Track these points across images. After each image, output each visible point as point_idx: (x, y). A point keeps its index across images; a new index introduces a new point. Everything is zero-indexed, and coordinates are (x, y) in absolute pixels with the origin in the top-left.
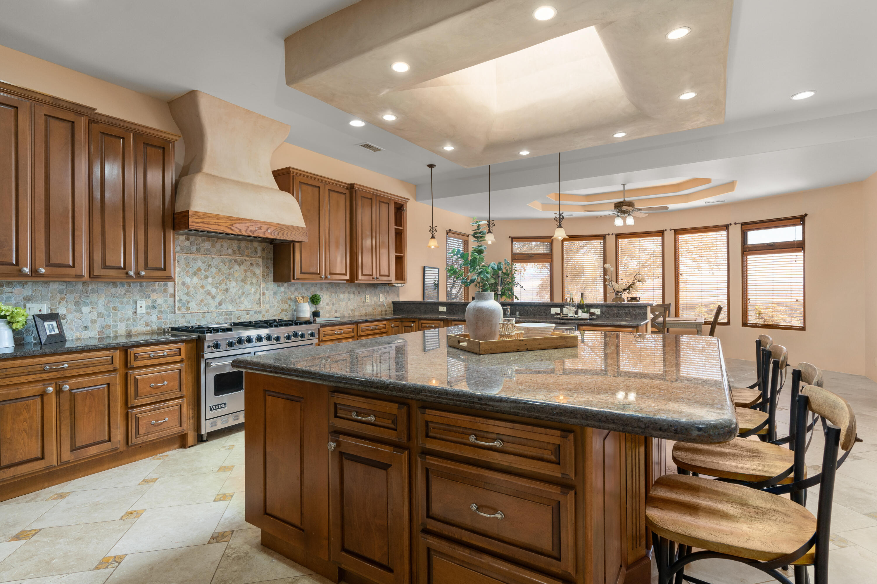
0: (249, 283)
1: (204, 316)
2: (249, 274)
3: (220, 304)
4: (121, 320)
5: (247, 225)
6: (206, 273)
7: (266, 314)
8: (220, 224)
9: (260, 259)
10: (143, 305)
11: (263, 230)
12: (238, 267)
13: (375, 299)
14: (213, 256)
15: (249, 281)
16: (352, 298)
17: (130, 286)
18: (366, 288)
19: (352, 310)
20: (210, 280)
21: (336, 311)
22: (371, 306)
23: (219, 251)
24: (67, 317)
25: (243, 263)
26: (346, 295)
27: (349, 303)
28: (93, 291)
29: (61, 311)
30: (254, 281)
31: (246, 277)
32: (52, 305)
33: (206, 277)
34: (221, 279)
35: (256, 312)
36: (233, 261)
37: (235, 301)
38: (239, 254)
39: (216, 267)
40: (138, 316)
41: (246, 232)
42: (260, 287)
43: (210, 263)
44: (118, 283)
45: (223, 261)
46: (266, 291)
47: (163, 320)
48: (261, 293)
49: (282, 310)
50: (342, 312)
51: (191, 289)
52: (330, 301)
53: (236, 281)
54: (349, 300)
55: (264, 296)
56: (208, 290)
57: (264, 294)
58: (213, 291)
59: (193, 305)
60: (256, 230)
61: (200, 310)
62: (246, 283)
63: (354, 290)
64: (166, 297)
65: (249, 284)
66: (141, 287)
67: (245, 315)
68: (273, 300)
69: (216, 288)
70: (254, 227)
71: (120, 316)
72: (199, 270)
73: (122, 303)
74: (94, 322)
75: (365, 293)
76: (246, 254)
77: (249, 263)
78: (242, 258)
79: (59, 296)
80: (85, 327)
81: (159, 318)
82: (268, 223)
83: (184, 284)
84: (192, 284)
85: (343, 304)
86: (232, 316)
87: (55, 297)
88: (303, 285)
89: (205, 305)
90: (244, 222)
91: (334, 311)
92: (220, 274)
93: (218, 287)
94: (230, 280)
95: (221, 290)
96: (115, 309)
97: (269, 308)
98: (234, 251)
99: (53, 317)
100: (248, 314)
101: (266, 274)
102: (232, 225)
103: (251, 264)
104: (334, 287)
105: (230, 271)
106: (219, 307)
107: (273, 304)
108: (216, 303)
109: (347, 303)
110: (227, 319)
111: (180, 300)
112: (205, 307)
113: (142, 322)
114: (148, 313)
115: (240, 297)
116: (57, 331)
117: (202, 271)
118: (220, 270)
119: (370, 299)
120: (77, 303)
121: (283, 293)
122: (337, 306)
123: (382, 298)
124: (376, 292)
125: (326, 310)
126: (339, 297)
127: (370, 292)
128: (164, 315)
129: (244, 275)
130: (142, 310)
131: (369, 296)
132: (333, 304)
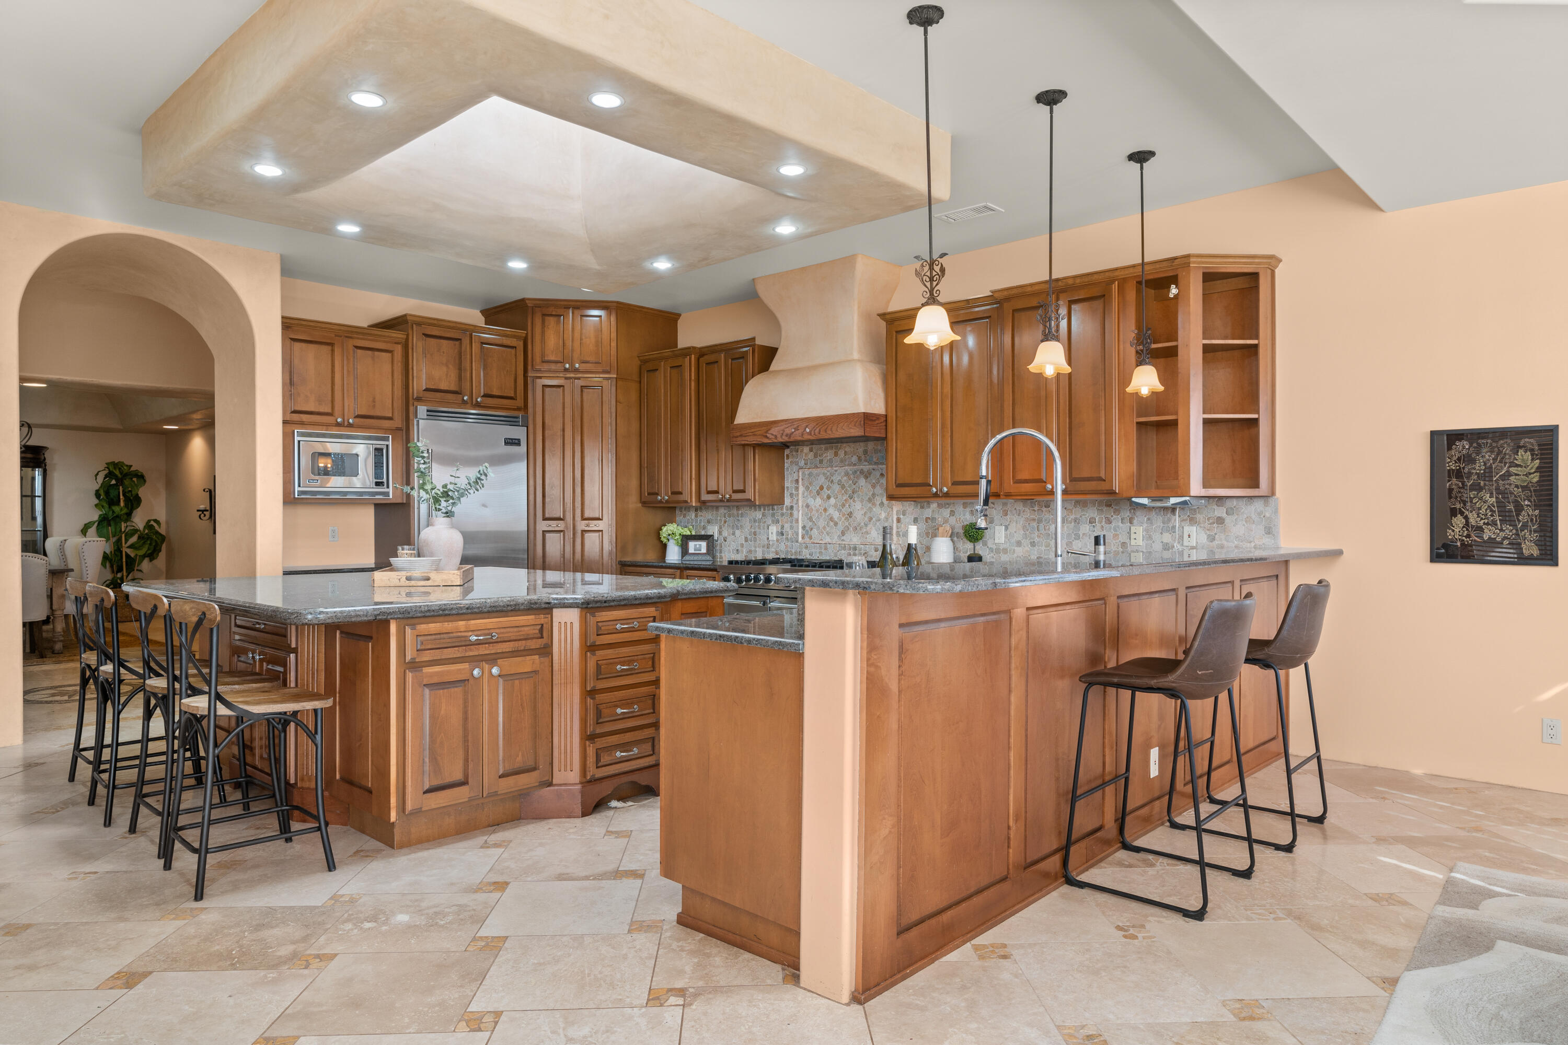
0: (878, 503)
1: (826, 549)
3: (843, 533)
4: (759, 543)
5: (782, 428)
6: (829, 492)
8: (756, 433)
10: (773, 530)
11: (800, 431)
12: (864, 480)
14: (835, 468)
16: (1084, 534)
17: (765, 510)
20: (832, 501)
23: (842, 458)
25: (870, 474)
28: (741, 515)
29: (724, 533)
31: (874, 495)
32: (714, 527)
33: (829, 497)
34: (844, 498)
36: (858, 473)
37: (860, 529)
38: (866, 461)
39: (839, 483)
40: (771, 543)
43: (833, 478)
45: (847, 474)
46: (902, 516)
47: (789, 550)
48: (895, 519)
51: (814, 512)
52: (1025, 537)
53: (862, 501)
55: (900, 525)
56: (830, 514)
57: (899, 520)
58: (836, 515)
59: (815, 532)
61: (822, 540)
62: (874, 504)
63: (1092, 515)
64: (791, 522)
65: (878, 506)
66: (772, 510)
67: (873, 551)
69: (840, 511)
70: (790, 428)
72: (822, 488)
73: (759, 528)
74: (742, 545)
75: (1131, 522)
76: (874, 460)
77: (878, 474)
78: (867, 467)
80: (737, 550)
81: (786, 546)
83: (808, 506)
84: (815, 507)
86: (857, 552)
87: (722, 520)
89: (828, 534)
92: (843, 492)
93: (841, 510)
94: (854, 501)
95: (844, 515)
96: (755, 534)
98: (859, 459)
99: (708, 538)
103: (882, 475)
105: (854, 487)
106: (842, 538)
108: (839, 533)
111: (804, 527)
112: (827, 537)
113: (773, 550)
114: (777, 540)
115: (866, 525)
116: (704, 550)
117: (825, 489)
118: (843, 487)
120: (733, 527)
121: (929, 521)
122: (1043, 548)
123: (1194, 535)
124: (1169, 520)
125: (1015, 555)
126: (1049, 529)
127: (1149, 519)
128: (789, 544)
129: (871, 493)
130: (773, 537)
131: (1144, 530)
132: (1033, 544)
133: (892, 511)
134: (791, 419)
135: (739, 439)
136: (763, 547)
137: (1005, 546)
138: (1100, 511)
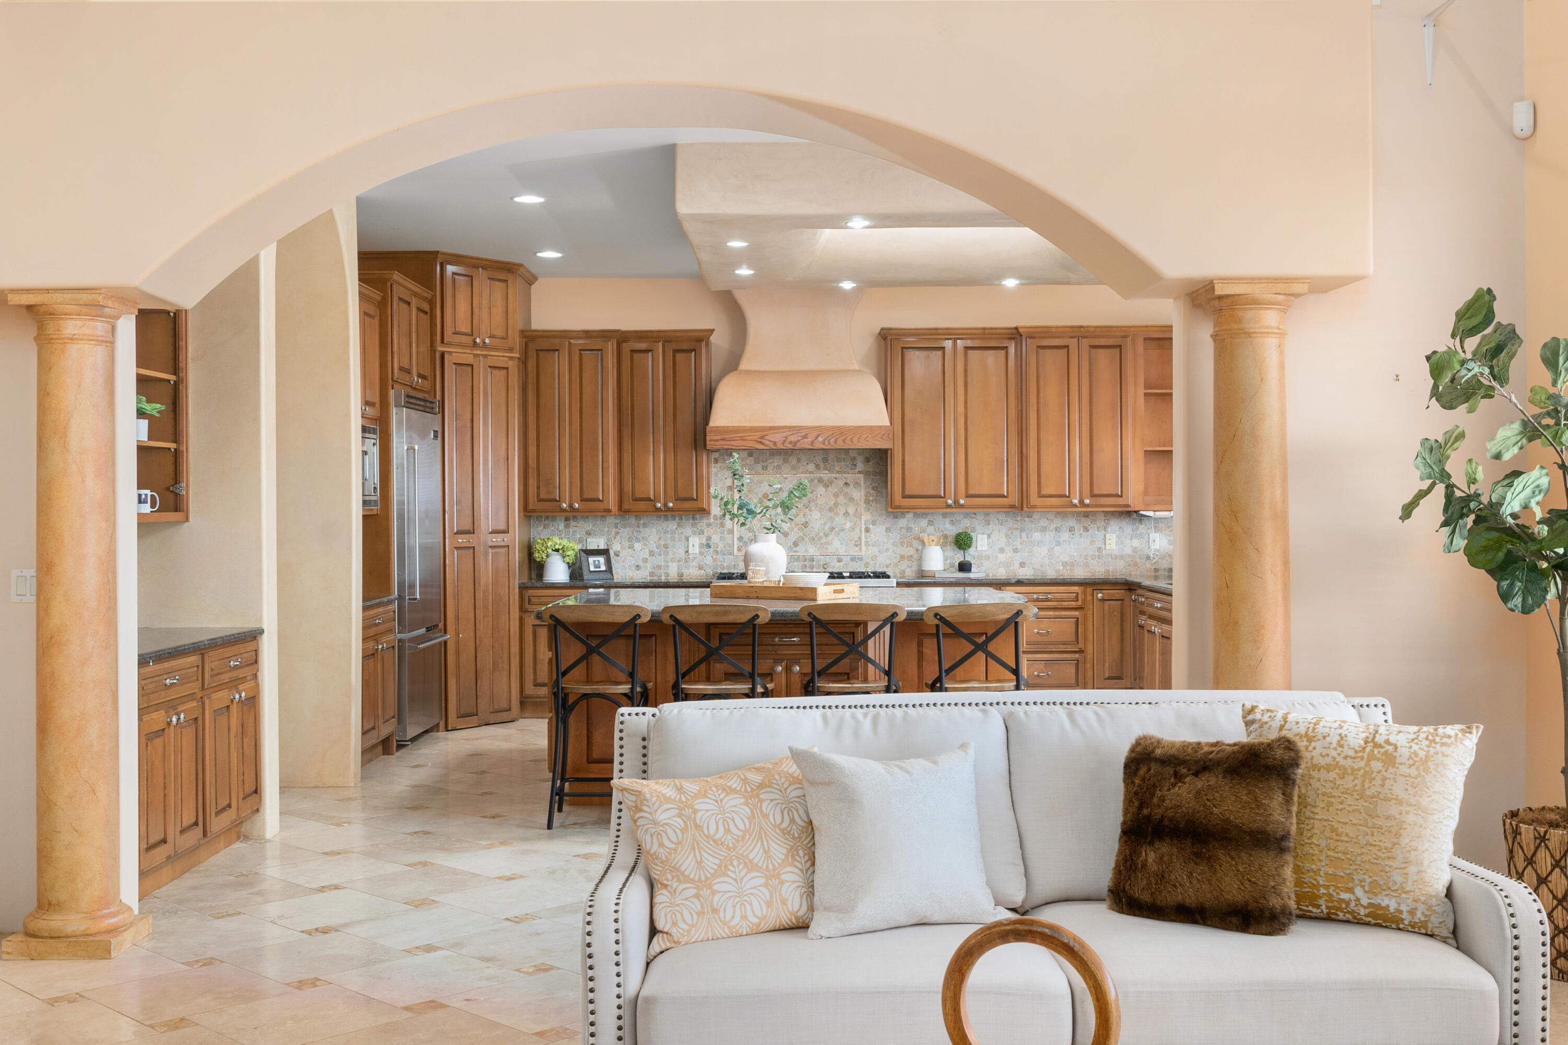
0: (842, 513)
2: (842, 499)
3: (796, 544)
4: (673, 560)
5: (784, 435)
7: (872, 563)
8: (746, 438)
9: (862, 476)
10: (695, 543)
12: (824, 489)
13: (1136, 543)
15: (841, 510)
16: (1064, 541)
17: (682, 519)
18: (1107, 520)
19: (1065, 564)
21: (1022, 565)
22: (1122, 557)
23: (794, 468)
24: (621, 555)
25: (831, 483)
26: (1050, 536)
27: (1058, 550)
28: (645, 525)
29: (615, 547)
30: (851, 510)
31: (836, 504)
32: (609, 540)
35: (853, 559)
36: (816, 481)
37: (819, 540)
38: (826, 470)
40: (691, 556)
41: (783, 444)
42: (860, 518)
43: (781, 486)
44: (669, 516)
46: (871, 526)
47: (719, 563)
48: (863, 530)
49: (902, 557)
50: (1038, 566)
52: (1008, 544)
53: (821, 510)
54: (1058, 543)
55: (868, 534)
57: (867, 530)
58: (786, 525)
60: (799, 441)
62: (837, 514)
63: (1072, 525)
64: (723, 533)
65: (842, 515)
66: (693, 520)
67: (835, 562)
68: (885, 540)
70: (795, 436)
71: (671, 555)
72: (766, 496)
73: (673, 540)
74: (645, 560)
75: (1105, 529)
76: (837, 468)
77: (841, 483)
78: (830, 475)
79: (614, 530)
80: (638, 566)
81: (715, 560)
82: (818, 427)
85: (1044, 550)
86: (814, 563)
87: (611, 532)
88: (944, 515)
90: (780, 431)
91: (1017, 565)
93: (792, 520)
94: (810, 510)
95: (797, 525)
96: (666, 546)
97: (877, 553)
98: (817, 467)
99: (605, 552)
100: (840, 561)
101: (871, 498)
102: (762, 437)
103: (846, 484)
104: (1019, 518)
106: (794, 549)
107: (885, 548)
108: (790, 543)
109: (1051, 550)
110: (806, 566)
111: (740, 539)
113: (694, 564)
114: (701, 553)
115: (826, 535)
116: (603, 568)
119: (1120, 542)
120: (630, 539)
121: (903, 530)
122: (1026, 554)
123: (1157, 541)
124: (1138, 528)
125: (998, 561)
126: (1031, 537)
127: (1120, 528)
128: (720, 557)
129: (833, 502)
130: (694, 550)
131: (1117, 537)
132: (1016, 551)
133: (861, 521)
134: (796, 427)
135: (719, 443)
136: (679, 561)
137: (987, 553)
138: (1079, 521)
